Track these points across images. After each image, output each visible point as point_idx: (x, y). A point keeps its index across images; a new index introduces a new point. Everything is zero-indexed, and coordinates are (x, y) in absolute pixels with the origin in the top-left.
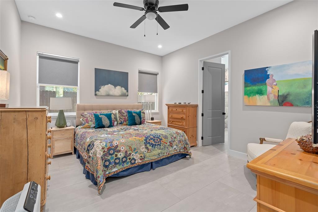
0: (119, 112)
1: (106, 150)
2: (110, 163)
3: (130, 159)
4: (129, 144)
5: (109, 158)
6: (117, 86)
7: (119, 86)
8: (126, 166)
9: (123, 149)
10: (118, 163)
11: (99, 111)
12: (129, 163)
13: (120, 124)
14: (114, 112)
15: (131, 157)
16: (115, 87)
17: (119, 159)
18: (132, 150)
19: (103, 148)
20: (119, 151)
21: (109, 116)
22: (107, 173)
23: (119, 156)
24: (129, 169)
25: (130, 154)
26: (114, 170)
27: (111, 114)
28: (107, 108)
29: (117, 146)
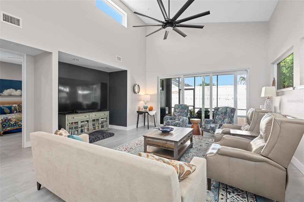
0: (18, 105)
1: (4, 120)
2: (6, 126)
3: (18, 124)
4: (18, 118)
5: (5, 123)
6: (17, 90)
7: (20, 90)
8: (15, 127)
9: (14, 120)
10: (10, 126)
11: (2, 105)
12: (18, 127)
13: (19, 112)
14: (14, 105)
15: (19, 124)
16: (16, 90)
17: (11, 124)
18: (19, 121)
19: (2, 120)
20: (12, 121)
21: (10, 108)
22: (4, 129)
23: (11, 123)
24: (18, 129)
25: (18, 122)
26: (8, 129)
27: (11, 107)
28: (9, 103)
29: (10, 119)
